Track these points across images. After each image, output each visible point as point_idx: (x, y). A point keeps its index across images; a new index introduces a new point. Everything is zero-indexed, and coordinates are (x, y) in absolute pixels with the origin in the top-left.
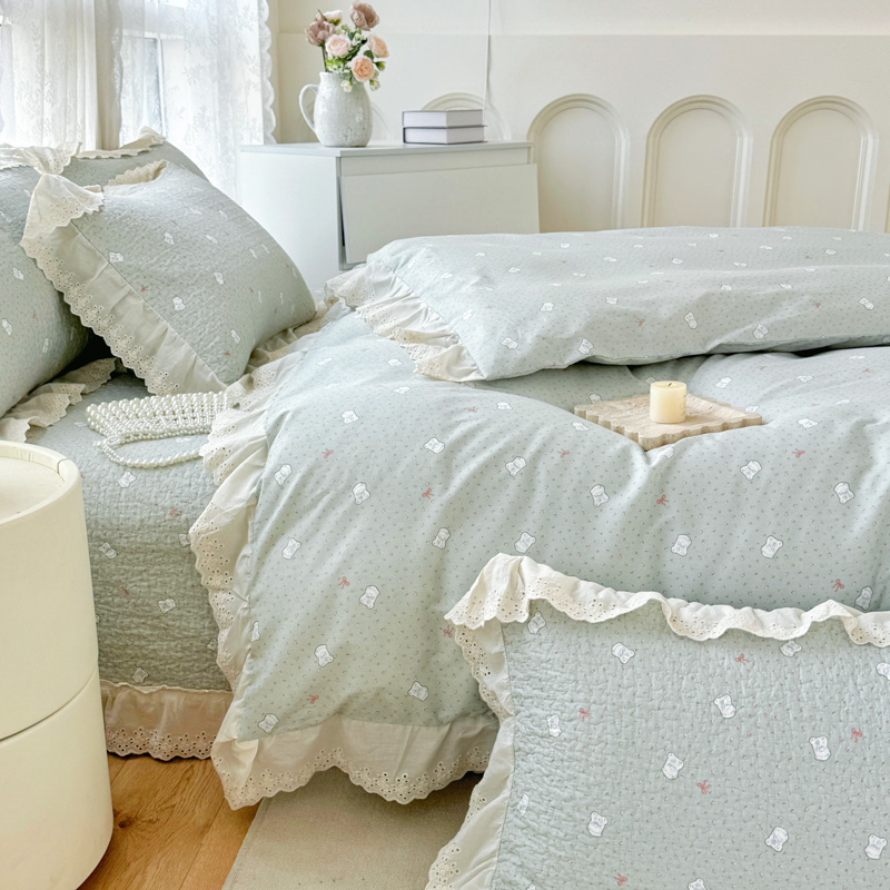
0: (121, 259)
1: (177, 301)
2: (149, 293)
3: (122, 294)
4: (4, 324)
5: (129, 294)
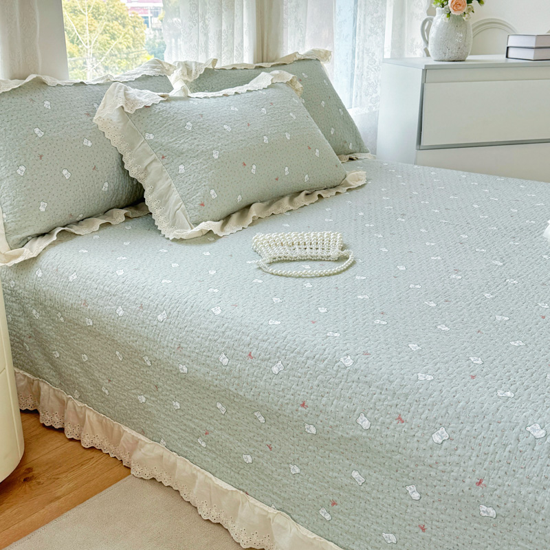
0: (152, 137)
1: (181, 167)
2: (166, 160)
3: (150, 159)
4: (65, 172)
5: (155, 160)
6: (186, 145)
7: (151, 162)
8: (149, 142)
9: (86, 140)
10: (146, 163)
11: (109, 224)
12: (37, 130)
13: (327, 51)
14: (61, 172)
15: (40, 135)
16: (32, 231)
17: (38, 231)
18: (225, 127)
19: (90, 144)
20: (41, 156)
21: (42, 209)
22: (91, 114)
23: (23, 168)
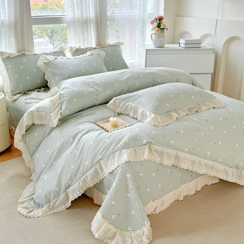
0: (50, 69)
1: (57, 78)
2: (53, 76)
3: (50, 75)
4: (27, 77)
5: (51, 75)
6: (59, 72)
7: (50, 76)
8: (49, 70)
9: (34, 69)
10: (49, 76)
12: (21, 67)
13: (122, 43)
14: (26, 78)
15: (22, 68)
16: (18, 92)
17: (19, 92)
18: (71, 67)
19: (35, 70)
20: (21, 73)
21: (21, 87)
22: (36, 63)
23: (17, 76)
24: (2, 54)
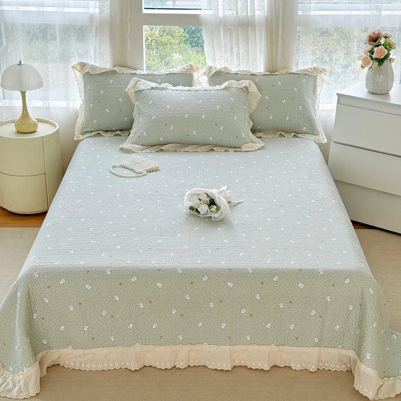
4: (107, 110)
9: (120, 99)
11: (119, 135)
13: (324, 69)
15: (102, 93)
16: (89, 130)
21: (95, 122)
24: (84, 66)
